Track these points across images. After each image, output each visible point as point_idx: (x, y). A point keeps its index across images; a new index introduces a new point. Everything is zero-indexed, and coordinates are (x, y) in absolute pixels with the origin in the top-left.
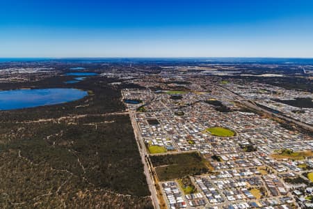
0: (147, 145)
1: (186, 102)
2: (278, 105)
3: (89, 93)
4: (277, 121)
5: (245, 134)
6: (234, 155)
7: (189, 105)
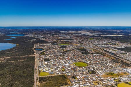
0: (39, 71)
1: (68, 49)
2: (115, 51)
4: (111, 59)
5: (93, 65)
6: (84, 76)
7: (68, 51)
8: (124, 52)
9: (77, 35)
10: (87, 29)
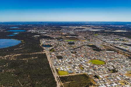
0: (57, 70)
1: (77, 46)
2: (126, 47)
3: (21, 42)
4: (127, 56)
5: (111, 63)
6: (106, 75)
7: (78, 47)
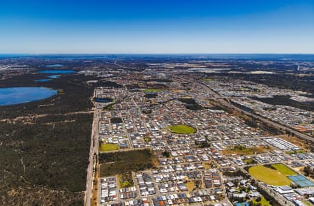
0: (101, 142)
1: (159, 99)
2: (252, 103)
3: (58, 92)
4: (244, 119)
5: (206, 131)
6: (185, 152)
7: (161, 103)
8: (271, 106)
9: (181, 71)
10: (202, 59)
